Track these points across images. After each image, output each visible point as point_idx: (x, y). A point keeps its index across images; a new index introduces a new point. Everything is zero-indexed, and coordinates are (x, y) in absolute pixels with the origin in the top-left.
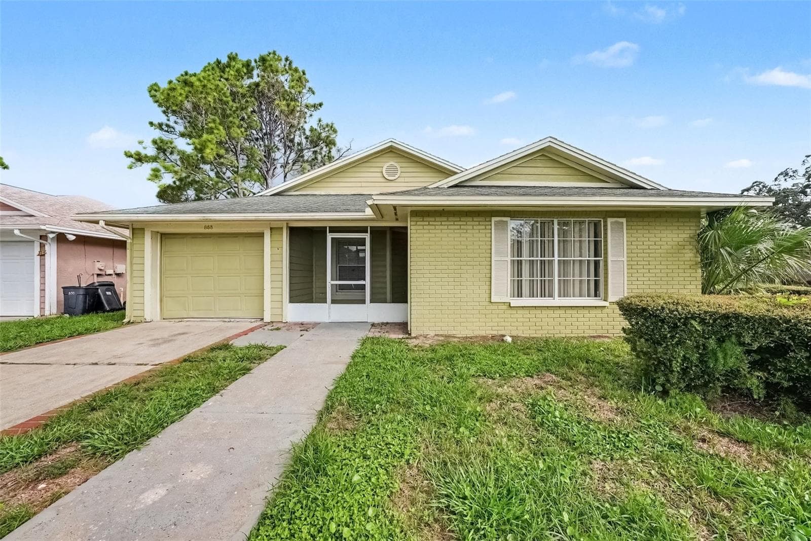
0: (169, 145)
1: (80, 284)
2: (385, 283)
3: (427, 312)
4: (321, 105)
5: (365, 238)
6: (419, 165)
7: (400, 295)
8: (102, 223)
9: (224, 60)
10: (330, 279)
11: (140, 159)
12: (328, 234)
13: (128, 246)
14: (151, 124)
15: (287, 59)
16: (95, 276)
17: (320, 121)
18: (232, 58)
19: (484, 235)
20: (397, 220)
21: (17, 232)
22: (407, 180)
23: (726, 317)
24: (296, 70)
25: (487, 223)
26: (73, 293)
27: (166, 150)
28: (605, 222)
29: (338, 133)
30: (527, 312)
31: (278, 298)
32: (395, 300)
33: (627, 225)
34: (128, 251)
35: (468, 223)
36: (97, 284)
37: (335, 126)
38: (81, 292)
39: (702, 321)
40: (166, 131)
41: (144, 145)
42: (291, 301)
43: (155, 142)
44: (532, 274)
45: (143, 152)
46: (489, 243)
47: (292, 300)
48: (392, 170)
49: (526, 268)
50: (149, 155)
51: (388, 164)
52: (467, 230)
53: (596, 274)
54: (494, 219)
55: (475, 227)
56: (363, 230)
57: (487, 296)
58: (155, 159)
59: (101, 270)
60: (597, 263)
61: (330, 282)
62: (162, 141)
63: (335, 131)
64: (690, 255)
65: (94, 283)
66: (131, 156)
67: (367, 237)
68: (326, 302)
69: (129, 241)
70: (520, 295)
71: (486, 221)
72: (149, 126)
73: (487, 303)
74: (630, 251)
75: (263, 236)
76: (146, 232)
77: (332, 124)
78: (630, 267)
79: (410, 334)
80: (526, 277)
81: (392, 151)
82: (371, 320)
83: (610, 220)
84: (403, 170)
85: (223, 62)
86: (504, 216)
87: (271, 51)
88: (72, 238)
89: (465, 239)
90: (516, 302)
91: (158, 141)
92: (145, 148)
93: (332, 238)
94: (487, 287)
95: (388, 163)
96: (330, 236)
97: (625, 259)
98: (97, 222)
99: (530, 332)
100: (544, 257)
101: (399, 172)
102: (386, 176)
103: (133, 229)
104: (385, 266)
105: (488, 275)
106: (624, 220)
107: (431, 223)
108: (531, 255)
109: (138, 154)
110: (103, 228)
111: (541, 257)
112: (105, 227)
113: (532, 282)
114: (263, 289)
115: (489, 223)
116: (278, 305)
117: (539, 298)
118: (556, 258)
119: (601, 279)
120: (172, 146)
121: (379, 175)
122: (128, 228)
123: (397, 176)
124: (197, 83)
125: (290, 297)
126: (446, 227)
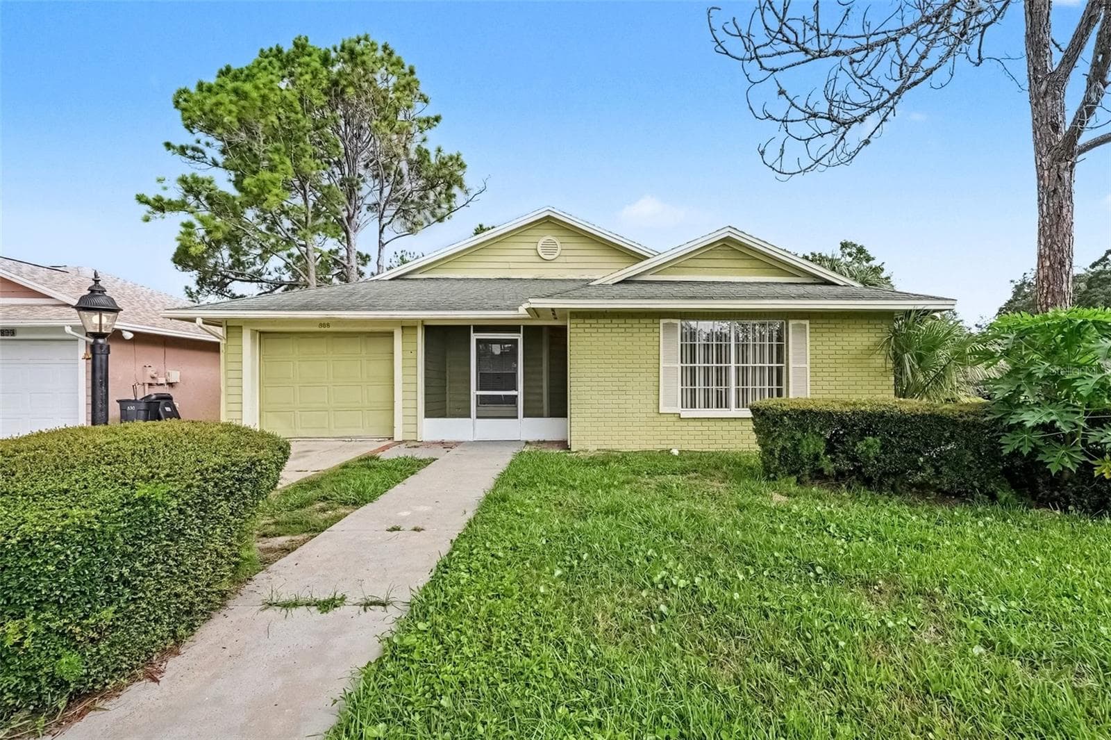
0: (206, 185)
1: (136, 396)
2: (541, 394)
3: (588, 424)
4: (437, 119)
5: (517, 340)
6: (583, 240)
7: (559, 408)
8: (199, 321)
9: (288, 47)
10: (475, 388)
11: (160, 206)
12: (472, 334)
13: (222, 348)
14: (168, 145)
15: (385, 48)
16: (147, 386)
17: (439, 150)
18: (301, 47)
19: (651, 339)
20: (556, 318)
21: (68, 329)
22: (569, 260)
23: (803, 413)
24: (399, 63)
25: (655, 326)
26: (133, 408)
27: (200, 193)
28: (787, 324)
29: (467, 170)
30: (699, 424)
31: (412, 412)
32: (552, 414)
33: (810, 328)
34: (222, 355)
35: (634, 326)
36: (154, 397)
37: (463, 158)
38: (143, 406)
39: (790, 417)
40: (190, 157)
41: (165, 184)
42: (426, 416)
43: (183, 180)
44: (707, 382)
45: (166, 196)
46: (656, 348)
47: (429, 414)
48: (550, 248)
49: (700, 377)
50: (173, 199)
51: (544, 239)
52: (633, 333)
53: (779, 382)
54: (662, 321)
55: (641, 330)
56: (515, 329)
57: (655, 406)
58: (181, 206)
59: (153, 378)
60: (779, 370)
61: (474, 392)
62: (196, 180)
63: (462, 166)
64: (880, 361)
65: (150, 396)
66: (147, 202)
67: (519, 337)
68: (470, 417)
69: (223, 342)
70: (693, 406)
71: (653, 323)
72: (164, 148)
73: (655, 415)
74: (814, 357)
75: (393, 336)
76: (244, 331)
77: (459, 155)
78: (814, 373)
79: (570, 449)
80: (699, 386)
81: (548, 221)
82: (524, 438)
83: (791, 323)
84: (565, 246)
85: (285, 51)
86: (674, 318)
87: (362, 35)
88: (129, 336)
89: (630, 343)
90: (688, 413)
91: (190, 180)
92: (165, 188)
93: (477, 340)
94: (655, 397)
95: (546, 237)
96: (474, 337)
97: (808, 366)
98: (193, 320)
99: (702, 446)
100: (721, 363)
101: (559, 249)
102: (542, 255)
103: (227, 327)
104: (541, 373)
105: (656, 384)
106: (807, 322)
107: (593, 326)
108: (707, 360)
109: (159, 199)
110: (200, 327)
111: (717, 363)
112: (204, 326)
113: (707, 391)
114: (393, 402)
115: (657, 326)
116: (412, 420)
117: (714, 409)
118: (733, 365)
119: (784, 387)
120: (211, 186)
121: (533, 252)
122: (221, 326)
123: (556, 255)
124: (255, 94)
125: (426, 411)
126: (609, 330)
